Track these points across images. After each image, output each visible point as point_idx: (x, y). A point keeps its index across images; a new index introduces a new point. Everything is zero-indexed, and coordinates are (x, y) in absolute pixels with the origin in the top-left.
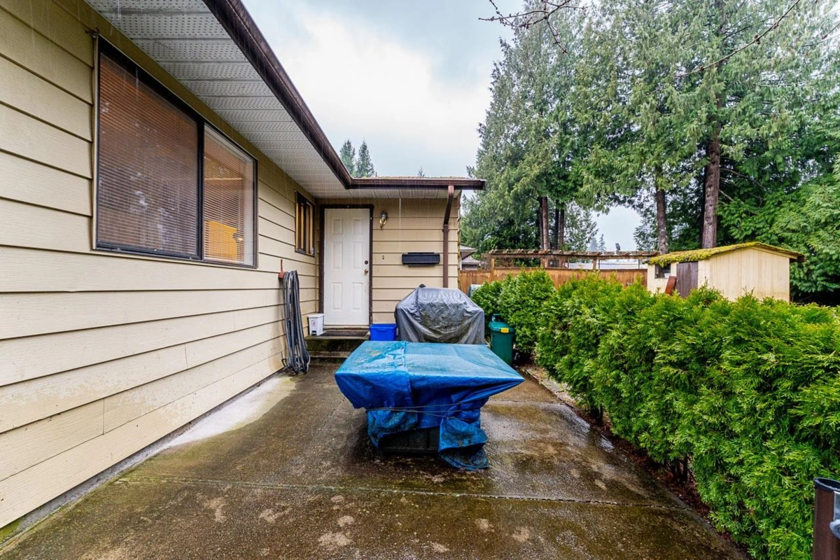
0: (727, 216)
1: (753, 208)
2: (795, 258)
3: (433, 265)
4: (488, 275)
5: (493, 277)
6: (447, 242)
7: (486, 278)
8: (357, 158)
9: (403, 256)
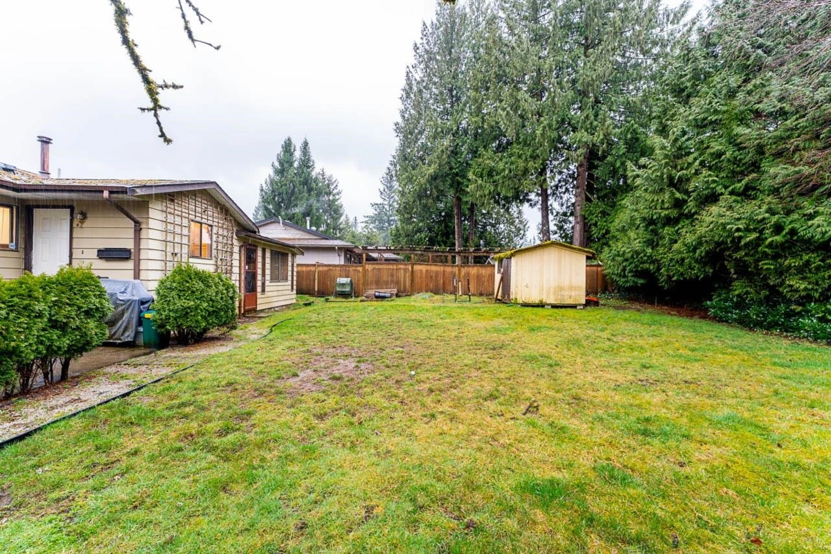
0: (589, 216)
1: (608, 208)
2: (591, 255)
3: (127, 259)
4: (360, 269)
5: (365, 271)
6: (137, 239)
7: (359, 271)
8: (298, 154)
9: (98, 251)
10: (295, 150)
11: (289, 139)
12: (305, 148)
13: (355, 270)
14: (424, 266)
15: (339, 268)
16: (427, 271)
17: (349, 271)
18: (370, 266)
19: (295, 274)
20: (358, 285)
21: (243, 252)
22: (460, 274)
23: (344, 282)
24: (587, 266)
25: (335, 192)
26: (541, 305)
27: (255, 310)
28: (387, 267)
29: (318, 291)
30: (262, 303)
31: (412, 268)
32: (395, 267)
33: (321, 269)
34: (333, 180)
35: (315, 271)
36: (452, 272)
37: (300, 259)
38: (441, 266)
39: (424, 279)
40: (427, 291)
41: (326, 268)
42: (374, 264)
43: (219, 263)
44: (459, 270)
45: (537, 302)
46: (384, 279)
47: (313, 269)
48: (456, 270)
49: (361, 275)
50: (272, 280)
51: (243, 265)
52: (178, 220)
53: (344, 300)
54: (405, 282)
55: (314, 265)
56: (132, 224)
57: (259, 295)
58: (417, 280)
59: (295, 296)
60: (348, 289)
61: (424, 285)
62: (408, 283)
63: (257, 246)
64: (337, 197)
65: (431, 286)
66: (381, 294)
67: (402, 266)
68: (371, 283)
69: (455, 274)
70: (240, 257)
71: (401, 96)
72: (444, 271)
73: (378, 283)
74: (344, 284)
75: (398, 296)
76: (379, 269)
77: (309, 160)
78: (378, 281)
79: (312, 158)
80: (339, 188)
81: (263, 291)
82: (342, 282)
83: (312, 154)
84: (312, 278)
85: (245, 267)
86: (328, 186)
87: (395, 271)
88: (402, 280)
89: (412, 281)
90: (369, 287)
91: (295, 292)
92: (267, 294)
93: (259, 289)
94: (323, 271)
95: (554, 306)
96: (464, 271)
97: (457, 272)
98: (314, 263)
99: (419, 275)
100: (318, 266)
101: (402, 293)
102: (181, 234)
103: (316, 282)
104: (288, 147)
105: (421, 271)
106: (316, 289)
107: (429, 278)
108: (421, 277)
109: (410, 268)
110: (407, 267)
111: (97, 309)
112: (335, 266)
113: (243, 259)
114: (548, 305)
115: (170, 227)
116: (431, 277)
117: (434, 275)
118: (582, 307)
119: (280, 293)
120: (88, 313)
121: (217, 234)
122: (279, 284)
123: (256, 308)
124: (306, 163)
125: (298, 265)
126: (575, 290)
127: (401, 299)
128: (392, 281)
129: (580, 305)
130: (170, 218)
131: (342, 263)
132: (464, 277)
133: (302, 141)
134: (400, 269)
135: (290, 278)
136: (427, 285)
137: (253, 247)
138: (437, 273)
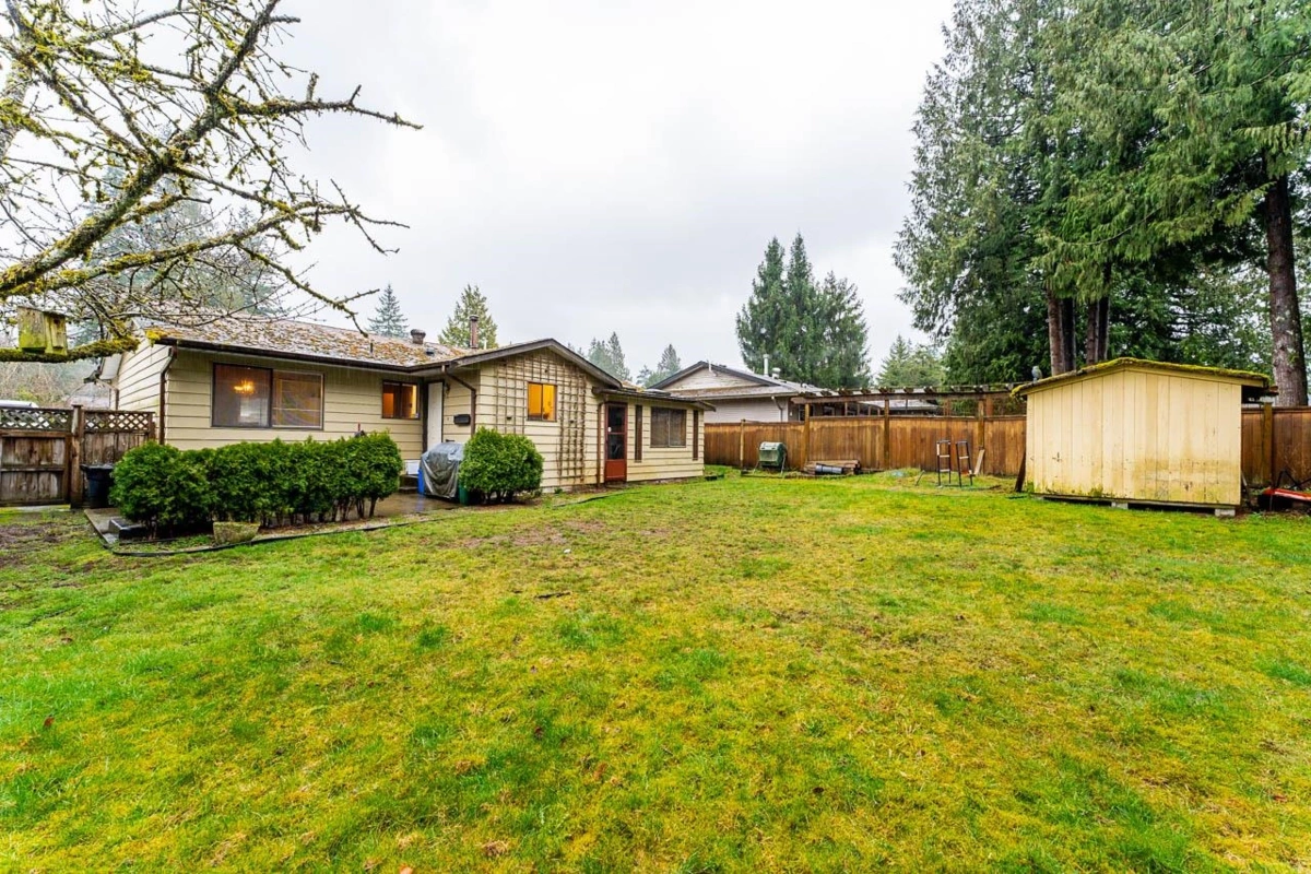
3: (468, 424)
4: (801, 428)
5: (809, 432)
6: (474, 406)
7: (799, 432)
8: (787, 260)
9: (455, 418)
10: (783, 254)
11: (775, 241)
12: (798, 248)
13: (794, 430)
14: (909, 421)
15: (771, 428)
16: (914, 430)
17: (785, 431)
18: (816, 423)
19: (701, 436)
20: (799, 452)
21: (603, 411)
22: (982, 433)
23: (770, 449)
24: (1244, 411)
25: (853, 303)
26: (1100, 501)
27: (624, 481)
28: (843, 425)
29: (744, 460)
30: (634, 472)
31: (887, 425)
32: (856, 424)
33: (747, 429)
34: (848, 286)
35: (740, 433)
36: (966, 430)
37: (708, 417)
38: (942, 420)
39: (909, 443)
40: (914, 466)
41: (754, 429)
42: (823, 420)
43: (565, 425)
44: (982, 428)
45: (1086, 492)
46: (839, 443)
47: (737, 429)
48: (974, 427)
49: (802, 437)
50: (654, 444)
51: (603, 426)
52: (511, 384)
53: (770, 475)
54: (873, 449)
55: (739, 424)
56: (470, 392)
57: (630, 462)
58: (896, 446)
59: (702, 467)
60: (774, 459)
61: (909, 455)
62: (879, 451)
63: (626, 404)
64: (854, 313)
65: (923, 457)
66: (825, 468)
67: (869, 423)
68: (818, 449)
69: (972, 433)
70: (599, 417)
71: (914, 125)
72: (948, 430)
73: (830, 451)
74: (768, 452)
75: (858, 471)
76: (829, 428)
77: (804, 265)
78: (829, 448)
79: (808, 261)
80: (859, 297)
81: (638, 457)
82: (766, 448)
83: (808, 255)
84: (736, 442)
85: (606, 429)
86: (840, 296)
87: (856, 432)
88: (869, 445)
89: (887, 448)
90: (815, 457)
91: (701, 461)
92: (644, 462)
93: (630, 455)
94: (751, 433)
95: (1136, 506)
96: (990, 429)
97: (976, 431)
98: (739, 421)
99: (899, 437)
100: (745, 425)
101: (868, 467)
102: (515, 398)
103: (742, 447)
104: (773, 254)
105: (903, 430)
106: (742, 459)
107: (918, 442)
108: (903, 441)
109: (883, 426)
110: (877, 423)
111: (385, 465)
112: (766, 425)
113: (603, 418)
114: (1120, 500)
115: (501, 392)
116: (922, 441)
117: (928, 437)
118: (1232, 513)
119: (671, 462)
120: (378, 467)
121: (563, 394)
122: (668, 449)
123: (625, 478)
124: (800, 271)
125: (707, 425)
126: (1203, 471)
127: (863, 477)
128: (852, 448)
129: (1226, 507)
130: (502, 383)
131: (786, 419)
132: (992, 441)
133: (794, 238)
134: (866, 427)
135: (690, 442)
136: (914, 455)
137: (620, 406)
138: (934, 433)
